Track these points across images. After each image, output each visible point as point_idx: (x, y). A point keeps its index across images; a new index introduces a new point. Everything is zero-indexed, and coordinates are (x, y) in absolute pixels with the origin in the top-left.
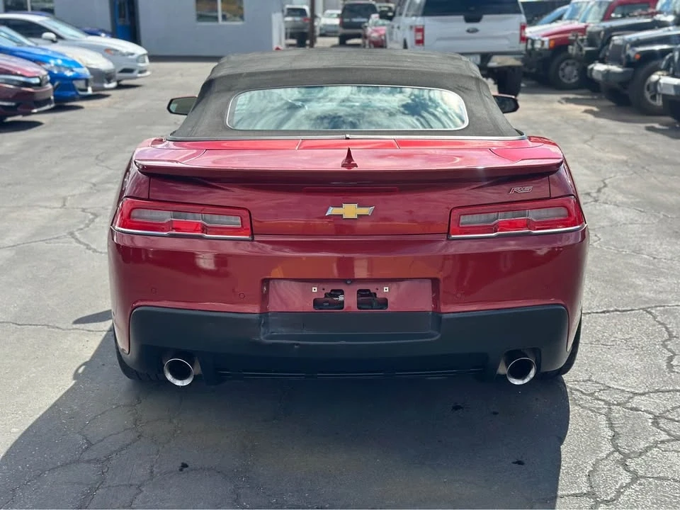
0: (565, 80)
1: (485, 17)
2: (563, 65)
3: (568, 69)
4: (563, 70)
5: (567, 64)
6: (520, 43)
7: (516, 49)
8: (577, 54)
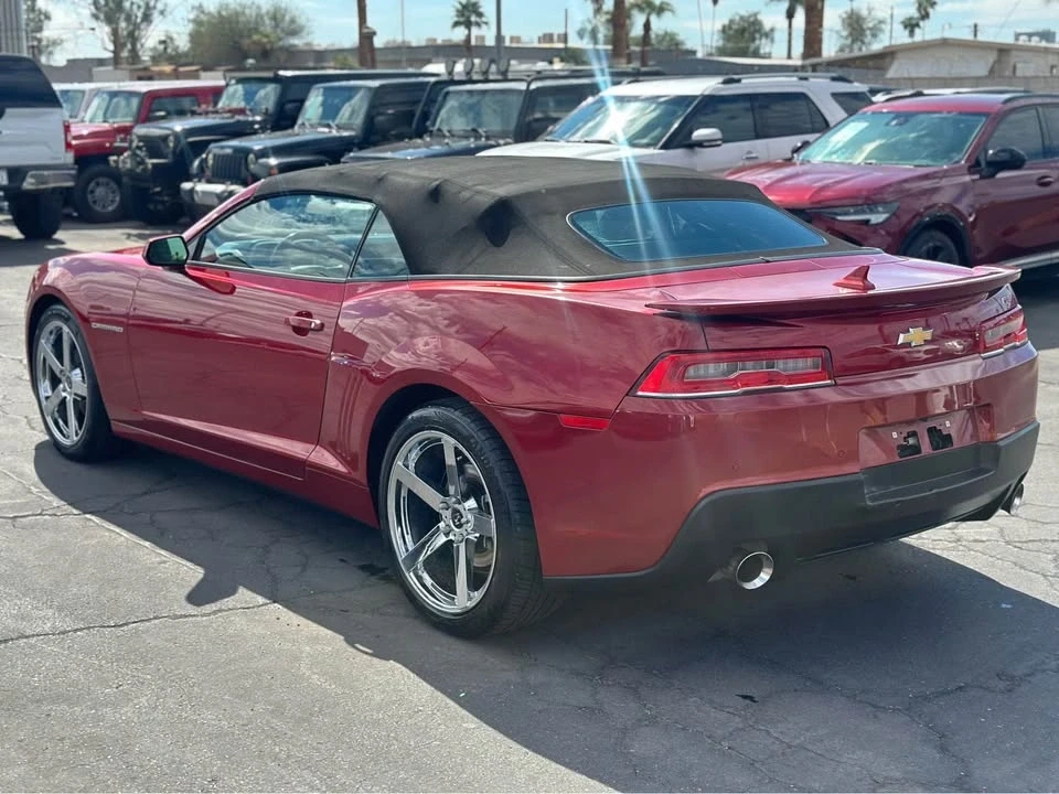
0: (98, 208)
1: (9, 111)
2: (92, 185)
3: (100, 191)
4: (92, 192)
5: (98, 184)
6: (66, 151)
7: (61, 161)
8: (131, 170)
